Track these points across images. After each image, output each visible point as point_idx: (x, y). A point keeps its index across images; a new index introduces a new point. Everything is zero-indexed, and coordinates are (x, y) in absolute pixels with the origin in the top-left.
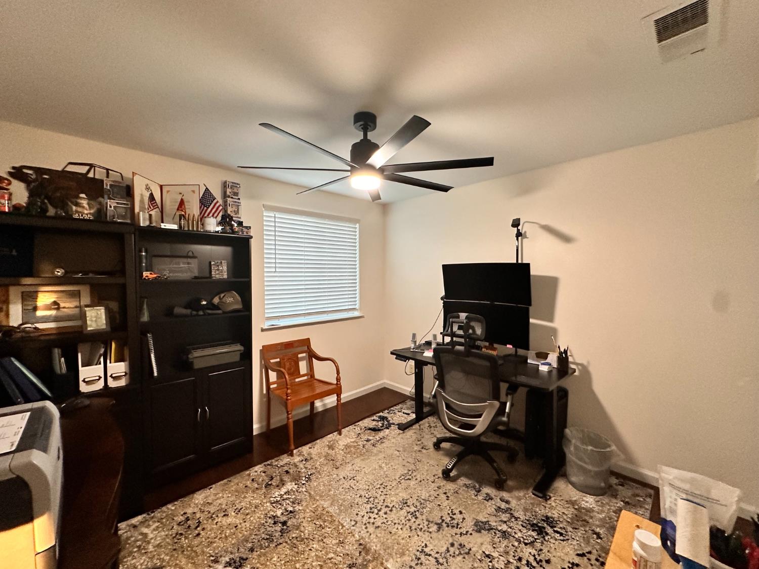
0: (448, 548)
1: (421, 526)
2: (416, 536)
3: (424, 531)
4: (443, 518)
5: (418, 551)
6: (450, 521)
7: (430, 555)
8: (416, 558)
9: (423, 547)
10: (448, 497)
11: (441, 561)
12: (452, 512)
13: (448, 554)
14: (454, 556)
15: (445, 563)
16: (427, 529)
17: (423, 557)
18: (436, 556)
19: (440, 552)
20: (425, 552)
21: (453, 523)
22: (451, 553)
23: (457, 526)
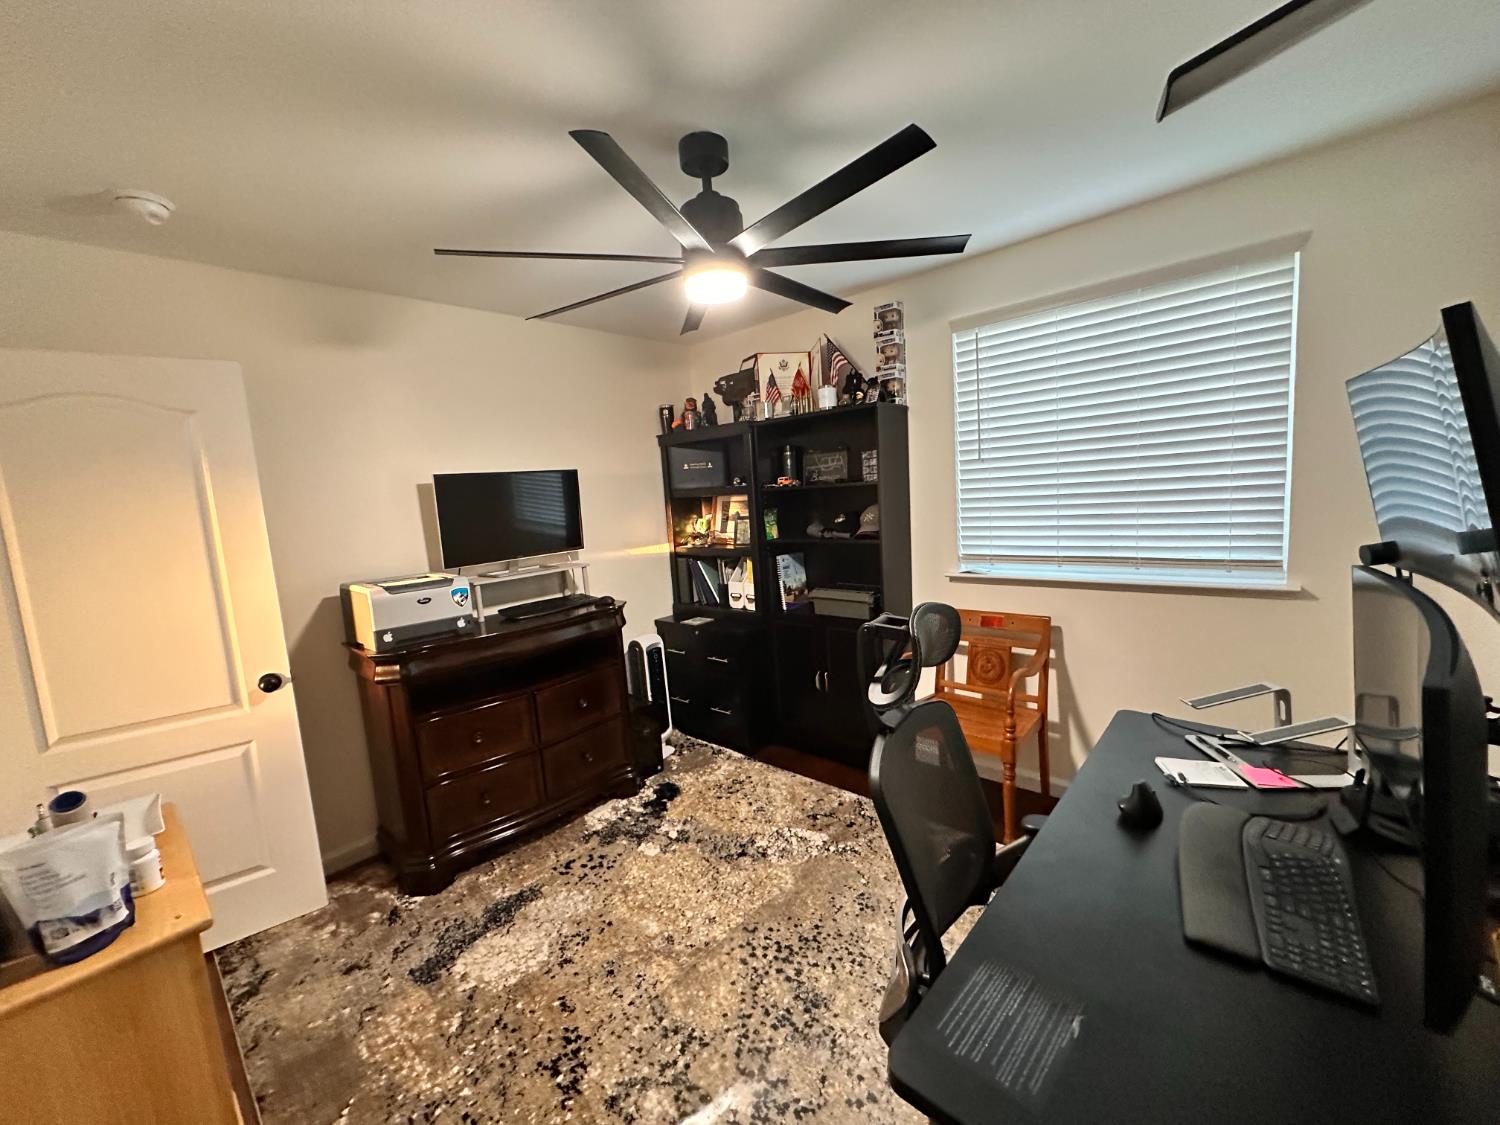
0: (698, 1088)
1: (751, 1036)
2: (726, 1027)
3: (740, 1042)
4: (780, 1085)
5: (693, 1030)
6: (774, 1101)
7: (683, 1051)
8: (677, 1027)
9: (701, 1039)
10: (860, 1104)
11: (670, 1073)
12: (805, 1110)
13: (682, 1087)
14: (677, 1098)
15: (662, 1080)
16: (745, 1049)
17: (680, 1038)
18: (681, 1064)
19: (689, 1071)
20: (690, 1043)
21: (768, 1108)
22: (685, 1095)
23: (759, 1118)
